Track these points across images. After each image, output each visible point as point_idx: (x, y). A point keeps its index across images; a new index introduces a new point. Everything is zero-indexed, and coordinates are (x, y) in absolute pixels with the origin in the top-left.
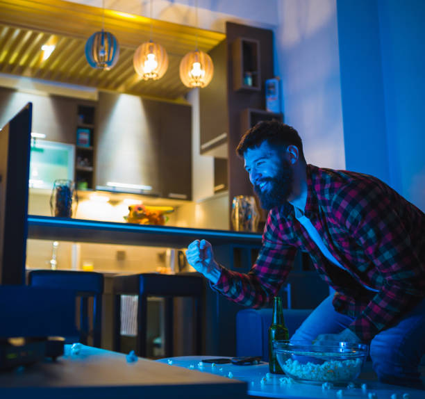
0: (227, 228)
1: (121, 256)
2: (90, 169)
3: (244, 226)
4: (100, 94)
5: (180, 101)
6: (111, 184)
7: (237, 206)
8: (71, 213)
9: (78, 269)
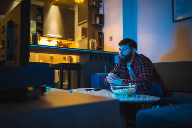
0: (87, 48)
1: (52, 58)
2: (42, 29)
3: (93, 48)
4: (45, 4)
5: (71, 9)
6: (49, 35)
7: (91, 43)
8: (38, 43)
9: (38, 62)
